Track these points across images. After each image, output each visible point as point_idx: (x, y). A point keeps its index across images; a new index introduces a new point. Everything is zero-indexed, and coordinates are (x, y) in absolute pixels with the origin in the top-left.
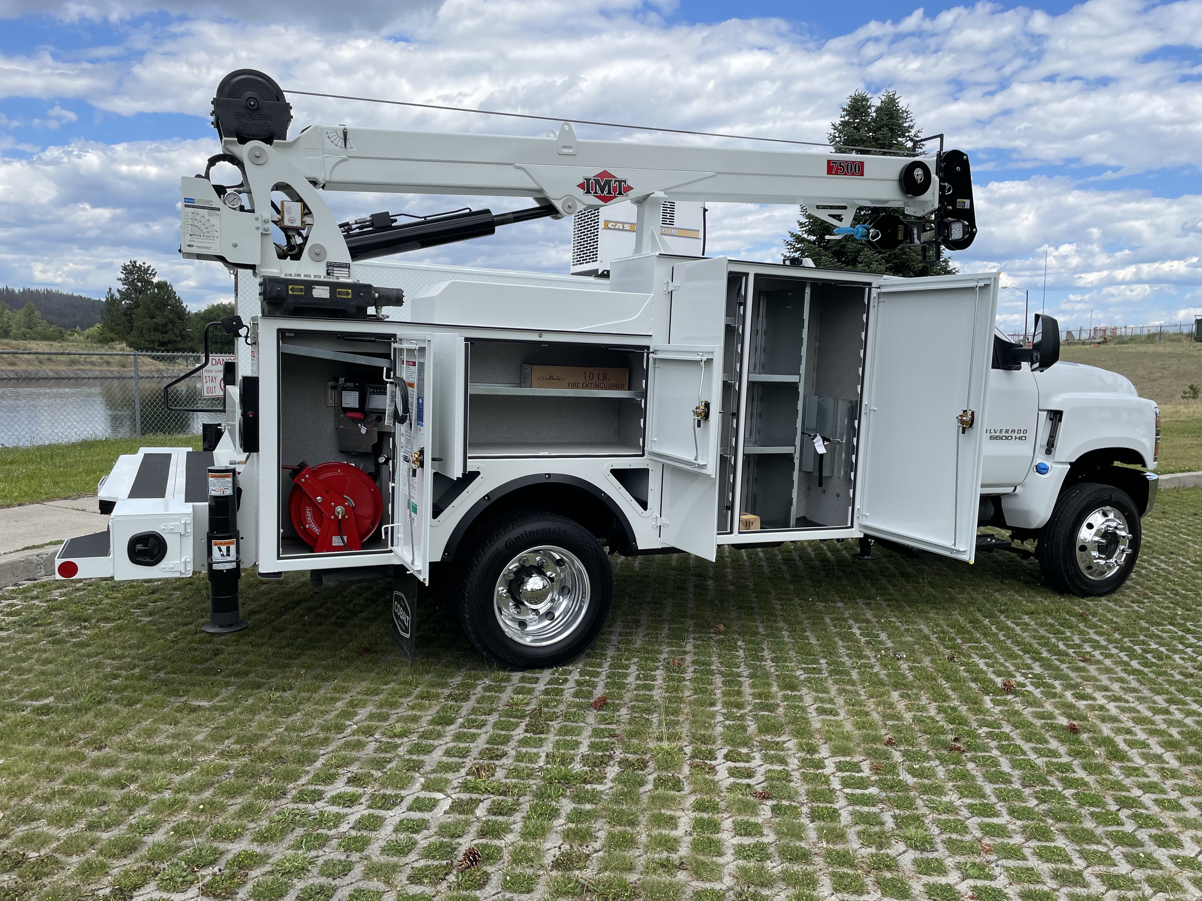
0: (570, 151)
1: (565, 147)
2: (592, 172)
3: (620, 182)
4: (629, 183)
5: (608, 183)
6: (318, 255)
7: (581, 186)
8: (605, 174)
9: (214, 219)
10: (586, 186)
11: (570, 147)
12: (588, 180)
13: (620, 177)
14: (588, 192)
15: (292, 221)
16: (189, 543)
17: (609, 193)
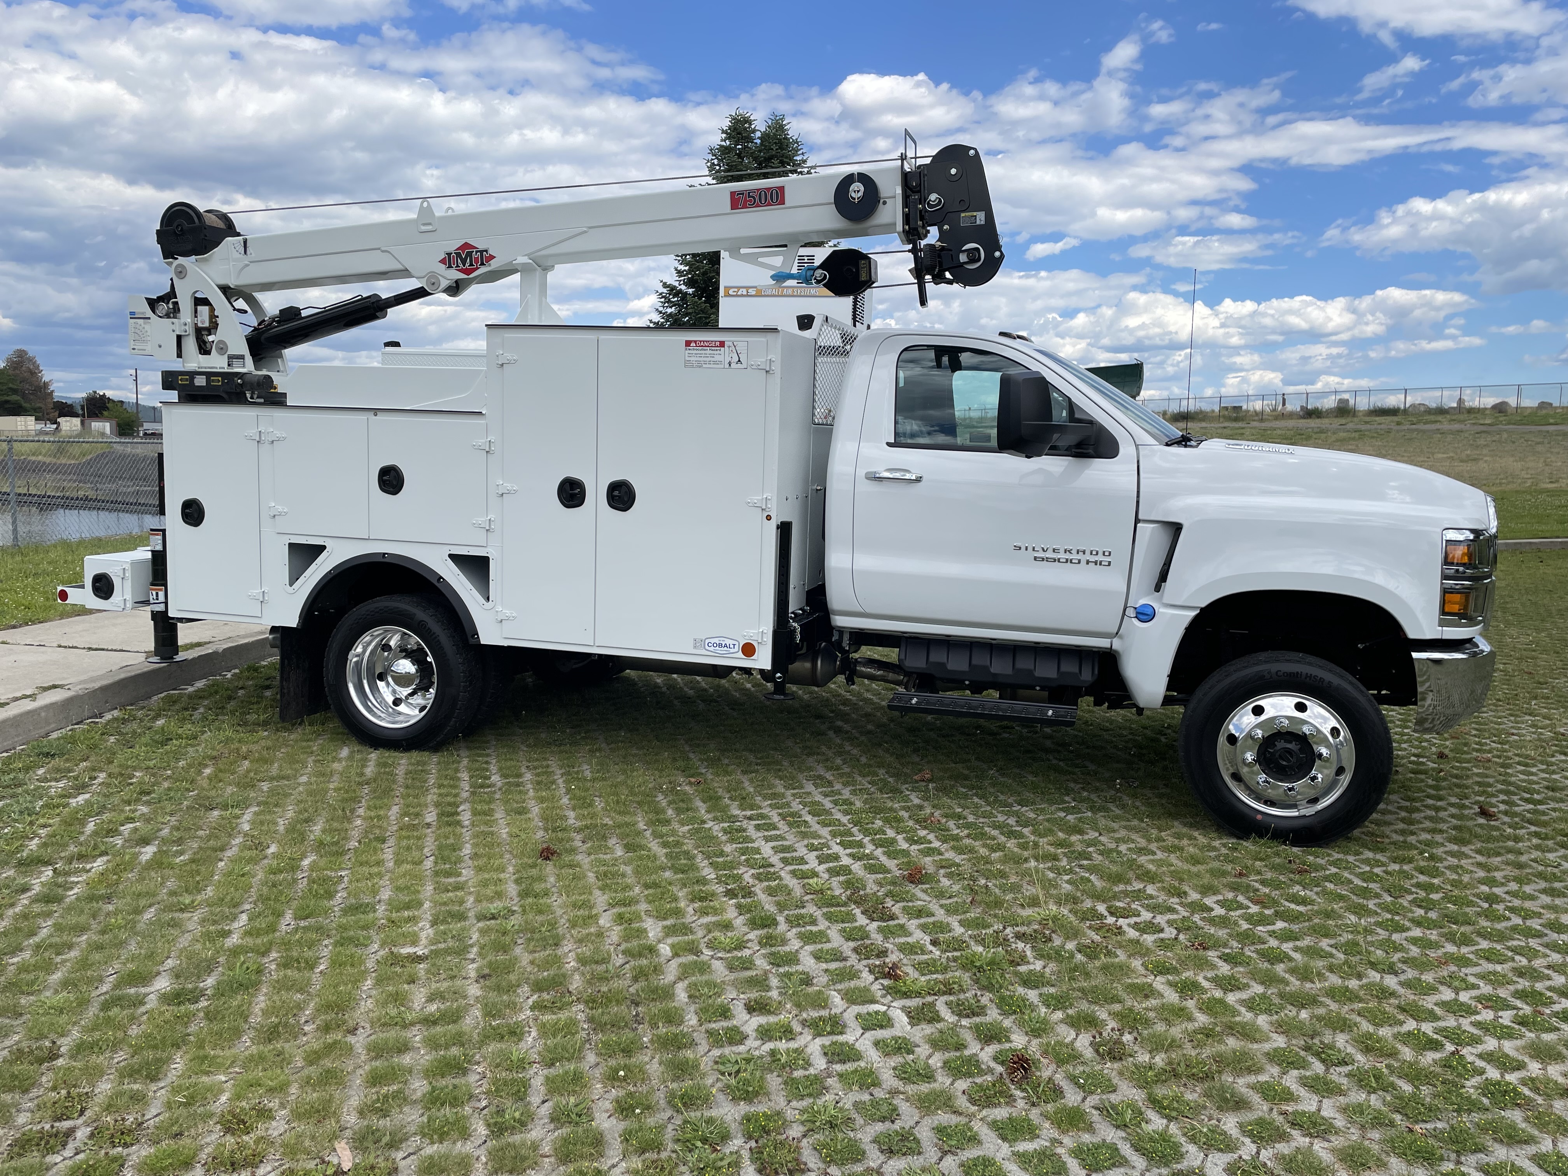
0: (429, 228)
1: (424, 224)
2: (453, 246)
3: (482, 252)
4: (491, 252)
5: (469, 254)
6: (222, 349)
7: (443, 261)
8: (466, 245)
9: (147, 327)
10: (448, 261)
11: (430, 224)
12: (449, 254)
13: (481, 247)
14: (450, 267)
15: (203, 322)
16: (128, 584)
17: (471, 265)
